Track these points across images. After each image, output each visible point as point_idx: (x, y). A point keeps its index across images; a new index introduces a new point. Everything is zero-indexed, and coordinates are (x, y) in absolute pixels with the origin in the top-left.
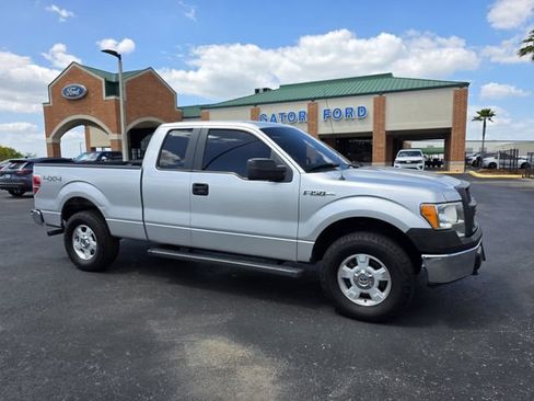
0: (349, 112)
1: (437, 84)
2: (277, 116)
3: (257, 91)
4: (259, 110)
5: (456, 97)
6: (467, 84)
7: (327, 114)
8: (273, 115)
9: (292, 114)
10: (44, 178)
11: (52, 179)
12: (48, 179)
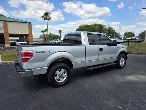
1: (23, 22)
5: (29, 26)
10: (36, 52)
11: (43, 52)
12: (40, 52)
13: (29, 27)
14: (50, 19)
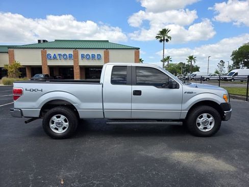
0: (93, 56)
1: (128, 48)
2: (57, 55)
3: (39, 41)
4: (46, 52)
5: (135, 53)
6: (139, 49)
7: (83, 56)
8: (55, 55)
9: (65, 55)
10: (26, 90)
11: (34, 90)
12: (30, 90)
13: (135, 56)
14: (169, 39)
